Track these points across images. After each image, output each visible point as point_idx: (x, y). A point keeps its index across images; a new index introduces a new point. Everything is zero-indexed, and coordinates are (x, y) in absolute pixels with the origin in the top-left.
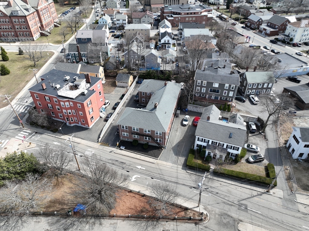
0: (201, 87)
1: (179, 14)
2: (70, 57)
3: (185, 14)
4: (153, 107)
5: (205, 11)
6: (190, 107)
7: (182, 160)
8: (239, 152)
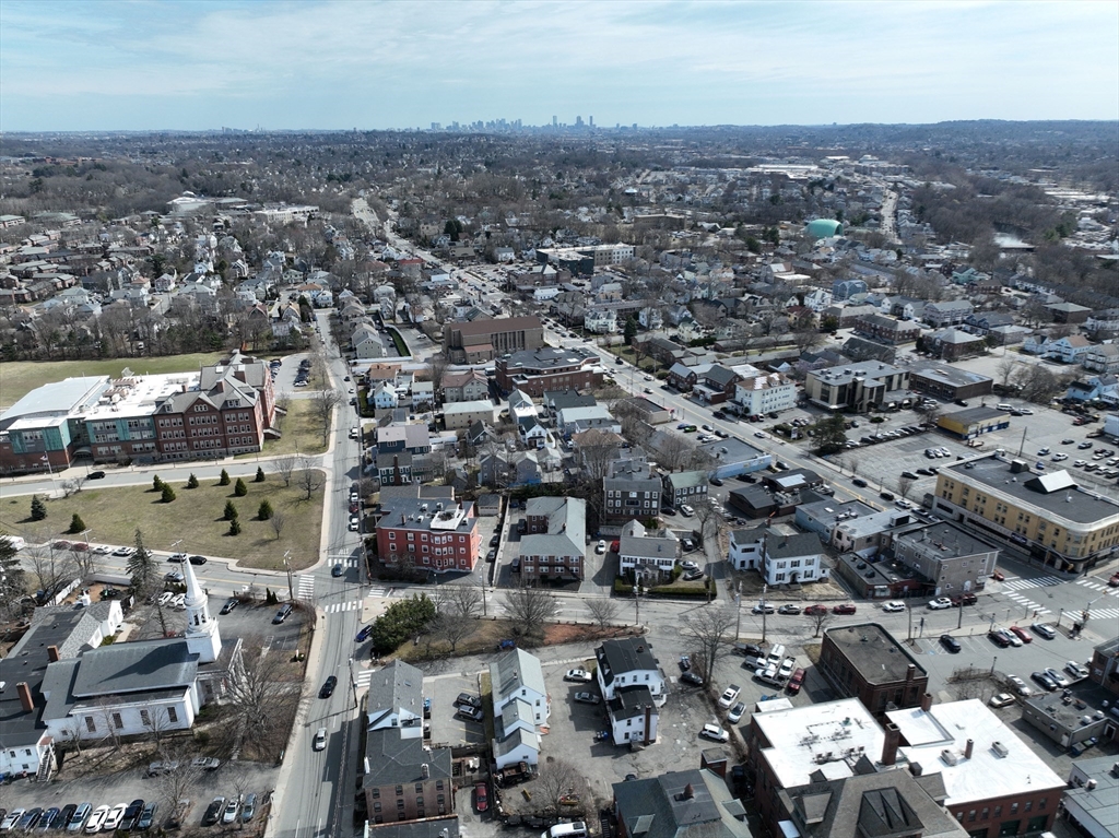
0: (615, 499)
1: (538, 372)
2: (379, 477)
3: (549, 372)
4: (561, 528)
5: (587, 362)
6: (603, 530)
7: (608, 589)
8: (672, 567)
